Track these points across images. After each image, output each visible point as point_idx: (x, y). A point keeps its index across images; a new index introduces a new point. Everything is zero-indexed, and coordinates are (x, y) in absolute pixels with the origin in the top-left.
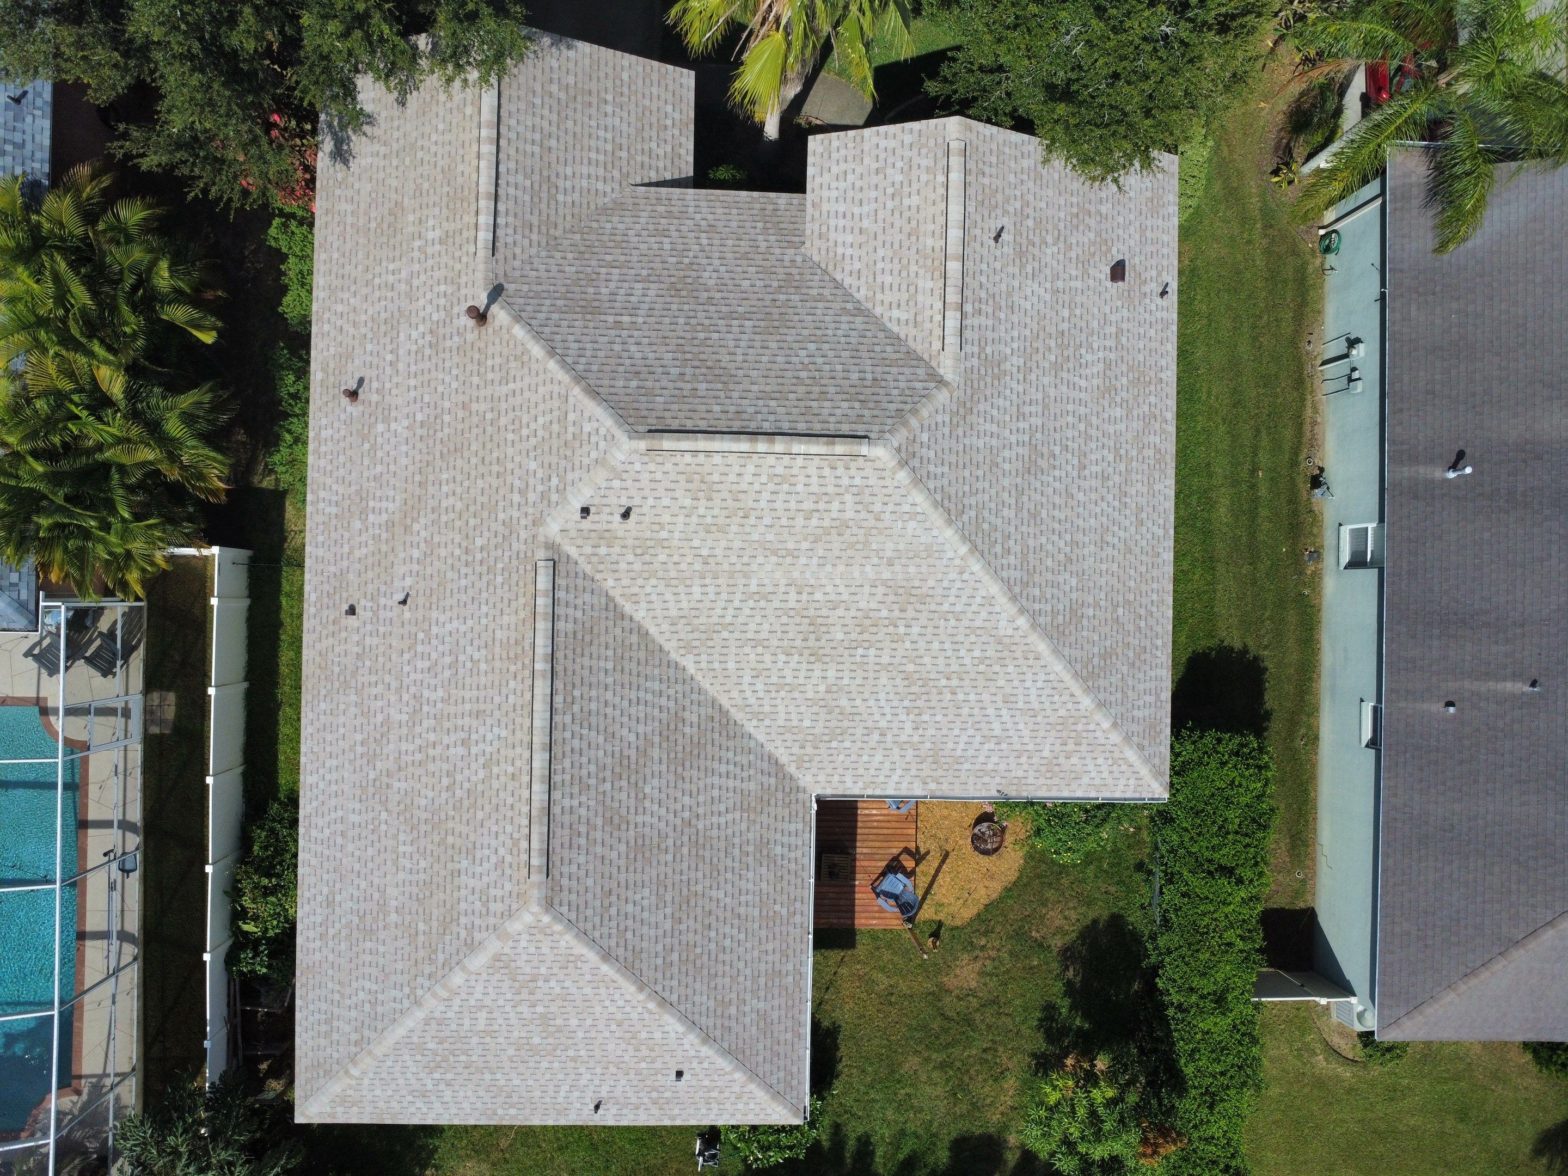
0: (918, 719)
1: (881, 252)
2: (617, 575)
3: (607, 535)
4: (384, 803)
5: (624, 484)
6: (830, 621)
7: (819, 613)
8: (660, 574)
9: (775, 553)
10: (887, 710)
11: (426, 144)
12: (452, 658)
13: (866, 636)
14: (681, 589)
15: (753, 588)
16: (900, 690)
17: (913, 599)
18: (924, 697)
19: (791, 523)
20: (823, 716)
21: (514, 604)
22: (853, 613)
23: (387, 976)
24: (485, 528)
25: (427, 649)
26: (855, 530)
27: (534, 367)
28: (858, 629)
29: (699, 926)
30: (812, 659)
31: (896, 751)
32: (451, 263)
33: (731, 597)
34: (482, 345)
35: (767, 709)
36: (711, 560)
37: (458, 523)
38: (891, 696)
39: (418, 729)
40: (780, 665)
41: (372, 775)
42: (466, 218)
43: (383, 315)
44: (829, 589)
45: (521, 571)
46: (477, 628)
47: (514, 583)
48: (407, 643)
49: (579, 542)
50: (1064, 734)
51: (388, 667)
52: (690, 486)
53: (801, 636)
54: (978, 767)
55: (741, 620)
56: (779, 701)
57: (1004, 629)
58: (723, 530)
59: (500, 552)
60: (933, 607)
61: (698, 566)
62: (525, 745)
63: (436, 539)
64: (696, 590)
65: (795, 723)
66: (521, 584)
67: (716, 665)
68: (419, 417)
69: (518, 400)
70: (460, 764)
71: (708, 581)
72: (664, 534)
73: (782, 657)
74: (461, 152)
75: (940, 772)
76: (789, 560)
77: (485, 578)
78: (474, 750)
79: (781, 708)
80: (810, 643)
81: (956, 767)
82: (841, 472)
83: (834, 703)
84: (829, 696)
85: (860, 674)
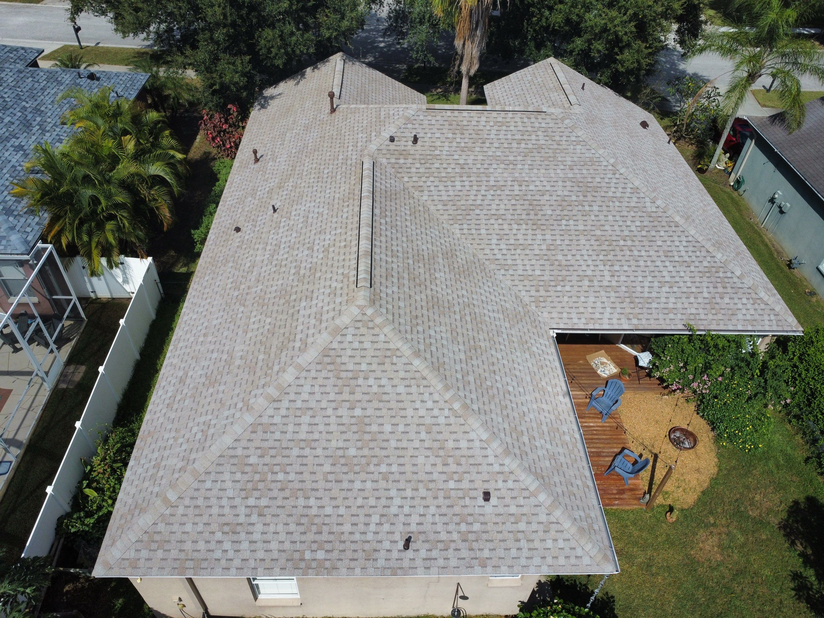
0: (612, 269)
2: (410, 175)
3: (404, 153)
4: (243, 303)
5: (414, 127)
6: (542, 203)
7: (534, 198)
8: (436, 174)
9: (503, 162)
10: (590, 262)
11: (307, 87)
12: (305, 218)
13: (565, 212)
14: (449, 183)
15: (492, 183)
16: (595, 248)
17: (589, 190)
18: (612, 253)
19: (509, 146)
20: (548, 267)
21: (348, 181)
22: (555, 198)
23: (223, 404)
24: (330, 166)
25: (287, 223)
26: (547, 150)
27: (361, 111)
28: (560, 208)
29: (486, 368)
30: (534, 227)
31: (603, 293)
33: (479, 188)
34: (333, 118)
35: (510, 262)
36: (466, 166)
37: (313, 172)
38: (590, 252)
41: (236, 294)
44: (538, 183)
45: (353, 169)
46: (323, 200)
47: (348, 175)
48: (274, 226)
49: (388, 156)
50: (713, 279)
51: (258, 242)
52: (451, 127)
53: (525, 212)
54: (662, 306)
55: (486, 202)
56: (517, 257)
58: (471, 150)
59: (339, 169)
60: (603, 194)
61: (457, 170)
64: (458, 183)
65: (530, 273)
67: (473, 231)
68: (294, 151)
69: (352, 122)
70: (305, 259)
71: (464, 179)
72: (437, 152)
73: (515, 226)
74: (325, 82)
76: (511, 166)
77: (329, 181)
78: (316, 248)
79: (519, 262)
80: (531, 217)
81: (647, 306)
82: (533, 120)
83: (553, 258)
84: (549, 253)
85: (566, 237)
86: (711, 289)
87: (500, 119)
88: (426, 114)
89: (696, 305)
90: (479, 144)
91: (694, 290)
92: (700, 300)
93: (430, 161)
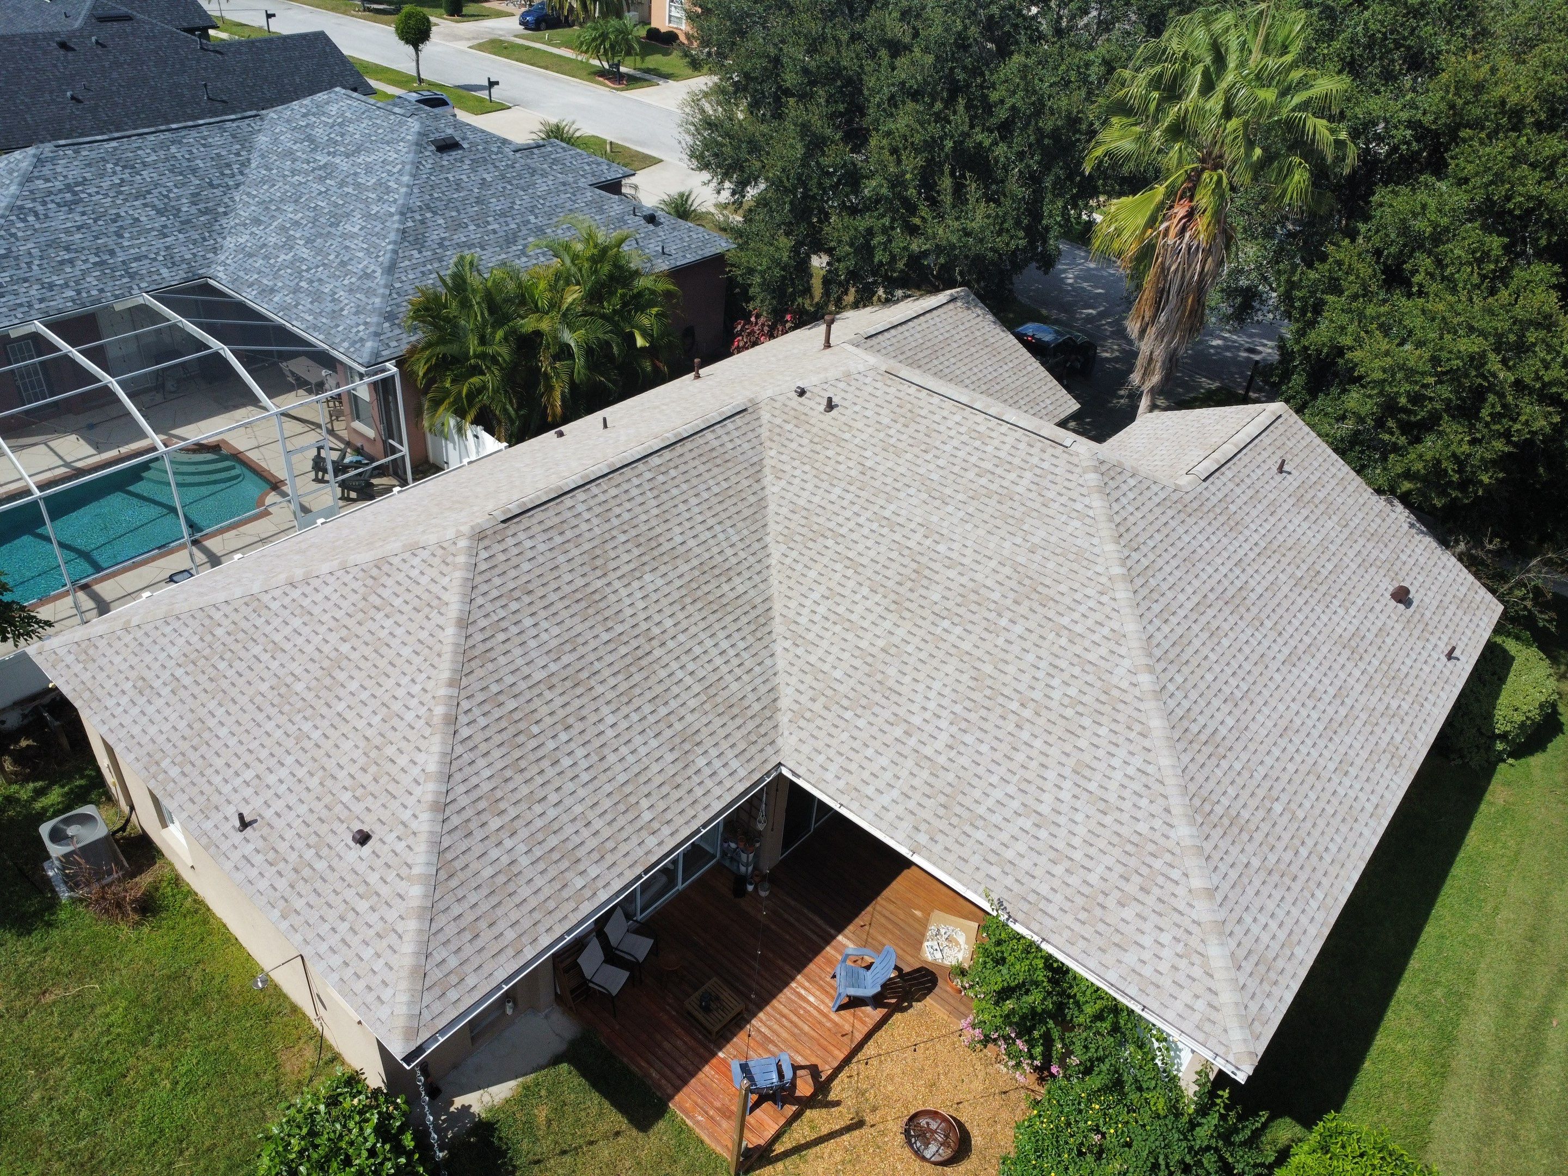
0: (960, 735)
3: (803, 417)
5: (847, 388)
6: (936, 577)
8: (818, 465)
9: (929, 491)
10: (932, 705)
13: (961, 611)
14: (825, 485)
15: (887, 513)
17: (1035, 596)
18: (983, 713)
19: (962, 473)
20: (859, 675)
22: (963, 580)
26: (1015, 505)
28: (959, 599)
29: (561, 713)
30: (893, 607)
31: (909, 763)
33: (862, 512)
35: (811, 636)
36: (870, 473)
40: (857, 597)
44: (956, 546)
49: (777, 413)
50: (1133, 862)
52: (898, 410)
53: (898, 578)
54: (994, 845)
55: (854, 536)
56: (828, 635)
57: (1120, 677)
58: (898, 453)
60: (1051, 614)
61: (853, 473)
65: (826, 667)
67: (799, 567)
71: (852, 488)
72: (847, 436)
73: (865, 591)
75: (942, 825)
76: (938, 503)
79: (824, 644)
80: (901, 590)
81: (968, 829)
82: (1034, 450)
83: (882, 667)
84: (882, 656)
85: (930, 648)
86: (1113, 877)
88: (879, 378)
89: (1056, 883)
90: (916, 450)
91: (1078, 856)
92: (1074, 880)
93: (826, 444)
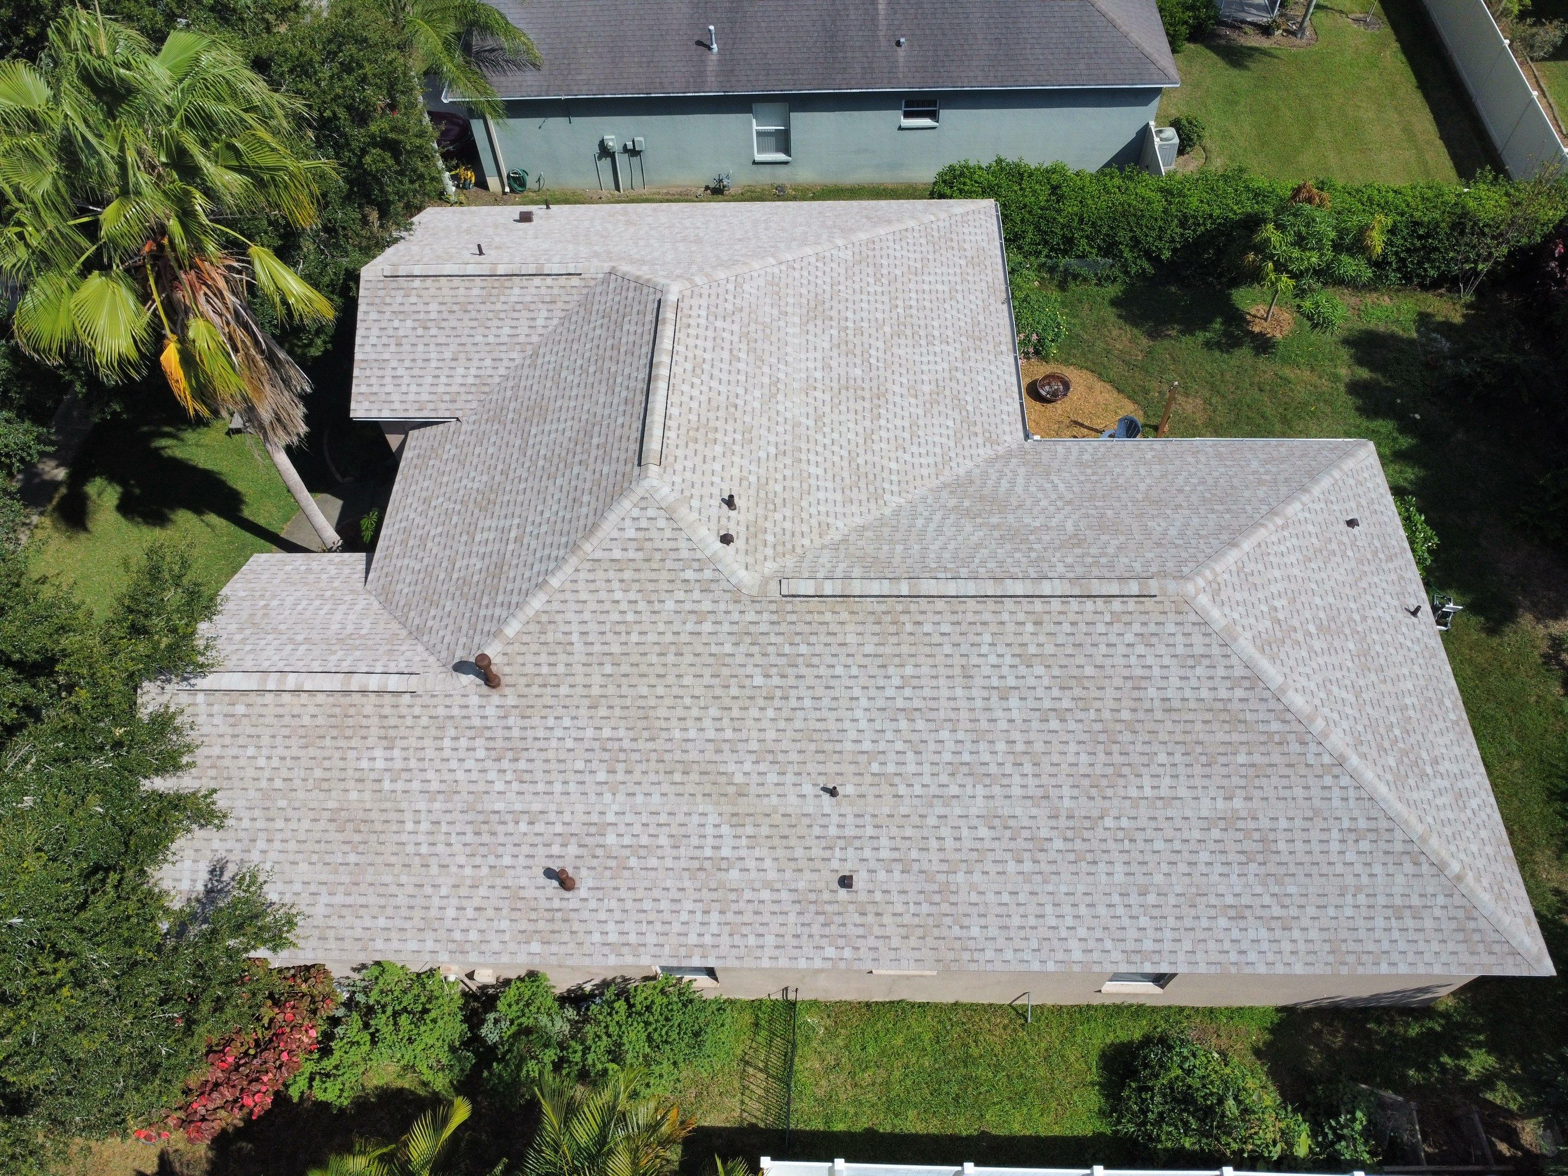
0: (938, 339)
1: (479, 339)
4: (1094, 821)
6: (843, 374)
10: (931, 359)
11: (267, 774)
12: (901, 716)
13: (858, 353)
14: (813, 481)
15: (811, 423)
17: (820, 308)
18: (916, 328)
19: (743, 374)
20: (942, 409)
21: (833, 628)
22: (835, 353)
23: (1317, 812)
24: (741, 671)
25: (892, 757)
26: (752, 329)
27: (556, 606)
28: (851, 356)
29: (1181, 496)
31: (972, 364)
32: (418, 732)
34: (523, 681)
35: (938, 451)
36: (782, 448)
37: (736, 713)
38: (917, 351)
39: (993, 769)
40: (891, 426)
41: (1058, 844)
42: (368, 710)
43: (469, 838)
44: (811, 365)
45: (793, 618)
46: (863, 681)
47: (807, 629)
48: (885, 789)
50: (943, 245)
51: (915, 820)
54: (981, 311)
55: (845, 444)
56: (929, 439)
57: (846, 255)
59: (771, 649)
60: (827, 296)
61: (788, 461)
62: (998, 607)
63: (754, 746)
65: (951, 433)
66: (808, 618)
67: (894, 478)
68: (602, 776)
69: (593, 627)
70: (1031, 703)
71: (804, 457)
72: (753, 479)
73: (883, 422)
74: (287, 720)
75: (990, 339)
77: (803, 670)
78: (1011, 682)
80: (867, 396)
81: (982, 326)
82: (693, 322)
83: (927, 397)
84: (920, 398)
85: (896, 368)
86: (955, 254)
87: (689, 366)
88: (670, 470)
89: (977, 279)
90: (738, 414)
91: (958, 270)
92: (970, 271)
93: (771, 495)
